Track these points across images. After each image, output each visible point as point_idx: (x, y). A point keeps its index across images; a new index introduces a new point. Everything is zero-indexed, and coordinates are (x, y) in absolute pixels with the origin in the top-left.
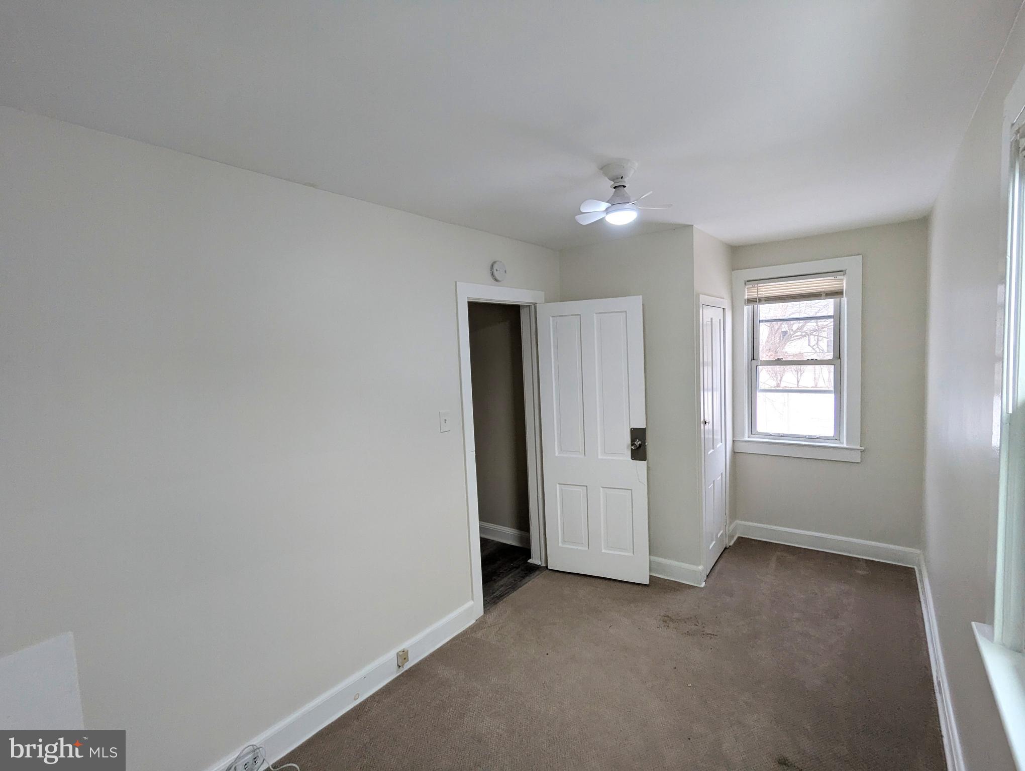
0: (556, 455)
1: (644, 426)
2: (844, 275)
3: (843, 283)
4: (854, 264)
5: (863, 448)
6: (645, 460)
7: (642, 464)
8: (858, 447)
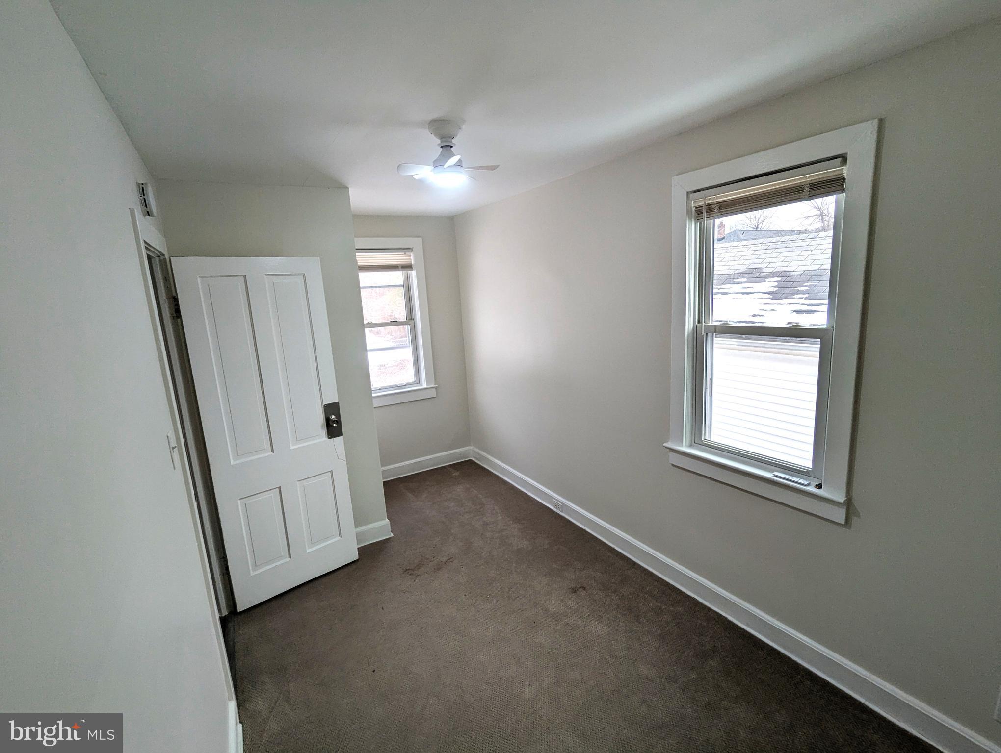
0: (232, 464)
1: (336, 401)
2: (412, 252)
3: (411, 259)
4: (416, 243)
5: (436, 386)
6: (342, 435)
7: (339, 440)
8: (434, 386)
